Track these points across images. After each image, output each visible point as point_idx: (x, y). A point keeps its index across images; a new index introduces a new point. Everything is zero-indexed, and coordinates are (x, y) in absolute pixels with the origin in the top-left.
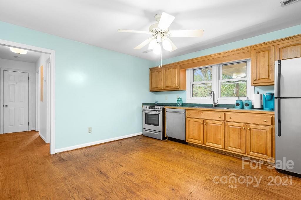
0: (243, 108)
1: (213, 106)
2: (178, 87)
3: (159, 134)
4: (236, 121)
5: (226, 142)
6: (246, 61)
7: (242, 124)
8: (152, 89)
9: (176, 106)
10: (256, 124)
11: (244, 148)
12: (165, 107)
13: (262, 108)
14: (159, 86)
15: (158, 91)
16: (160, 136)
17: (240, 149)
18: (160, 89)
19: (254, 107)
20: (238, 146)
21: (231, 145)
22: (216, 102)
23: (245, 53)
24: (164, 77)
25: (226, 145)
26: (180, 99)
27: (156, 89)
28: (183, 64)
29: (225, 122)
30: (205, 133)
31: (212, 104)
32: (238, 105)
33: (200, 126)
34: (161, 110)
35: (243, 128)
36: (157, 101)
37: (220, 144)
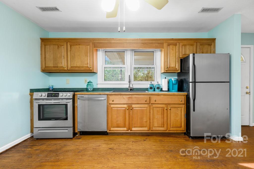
0: (154, 91)
1: (128, 89)
2: (91, 69)
3: (67, 131)
4: (160, 103)
5: (151, 124)
6: (154, 52)
7: (164, 105)
8: (47, 69)
9: (84, 91)
10: (174, 104)
11: (165, 126)
12: (76, 93)
13: (169, 90)
14: (60, 65)
15: (58, 71)
16: (69, 133)
17: (163, 127)
18: (61, 69)
19: (163, 90)
20: (162, 125)
21: (156, 125)
22: (131, 86)
23: (159, 44)
24: (69, 54)
25: (151, 126)
26: (91, 82)
27: (54, 69)
28: (97, 42)
29: (150, 104)
30: (131, 119)
31: (128, 88)
32: (151, 88)
33: (125, 112)
34: (71, 97)
35: (166, 108)
36: (52, 86)
37: (146, 127)
